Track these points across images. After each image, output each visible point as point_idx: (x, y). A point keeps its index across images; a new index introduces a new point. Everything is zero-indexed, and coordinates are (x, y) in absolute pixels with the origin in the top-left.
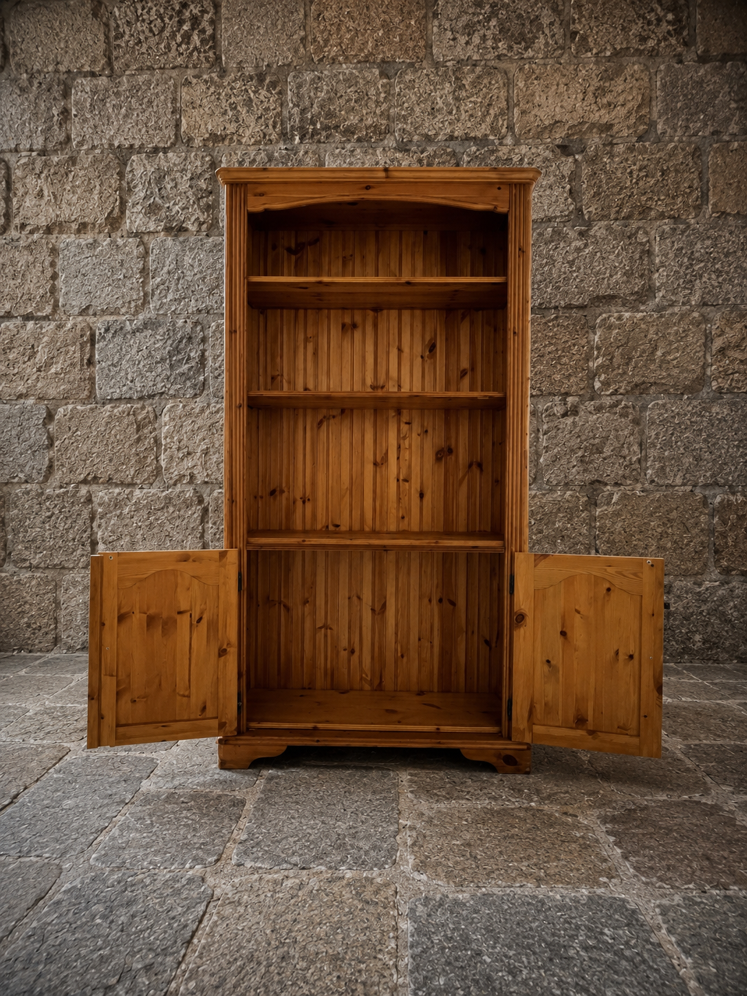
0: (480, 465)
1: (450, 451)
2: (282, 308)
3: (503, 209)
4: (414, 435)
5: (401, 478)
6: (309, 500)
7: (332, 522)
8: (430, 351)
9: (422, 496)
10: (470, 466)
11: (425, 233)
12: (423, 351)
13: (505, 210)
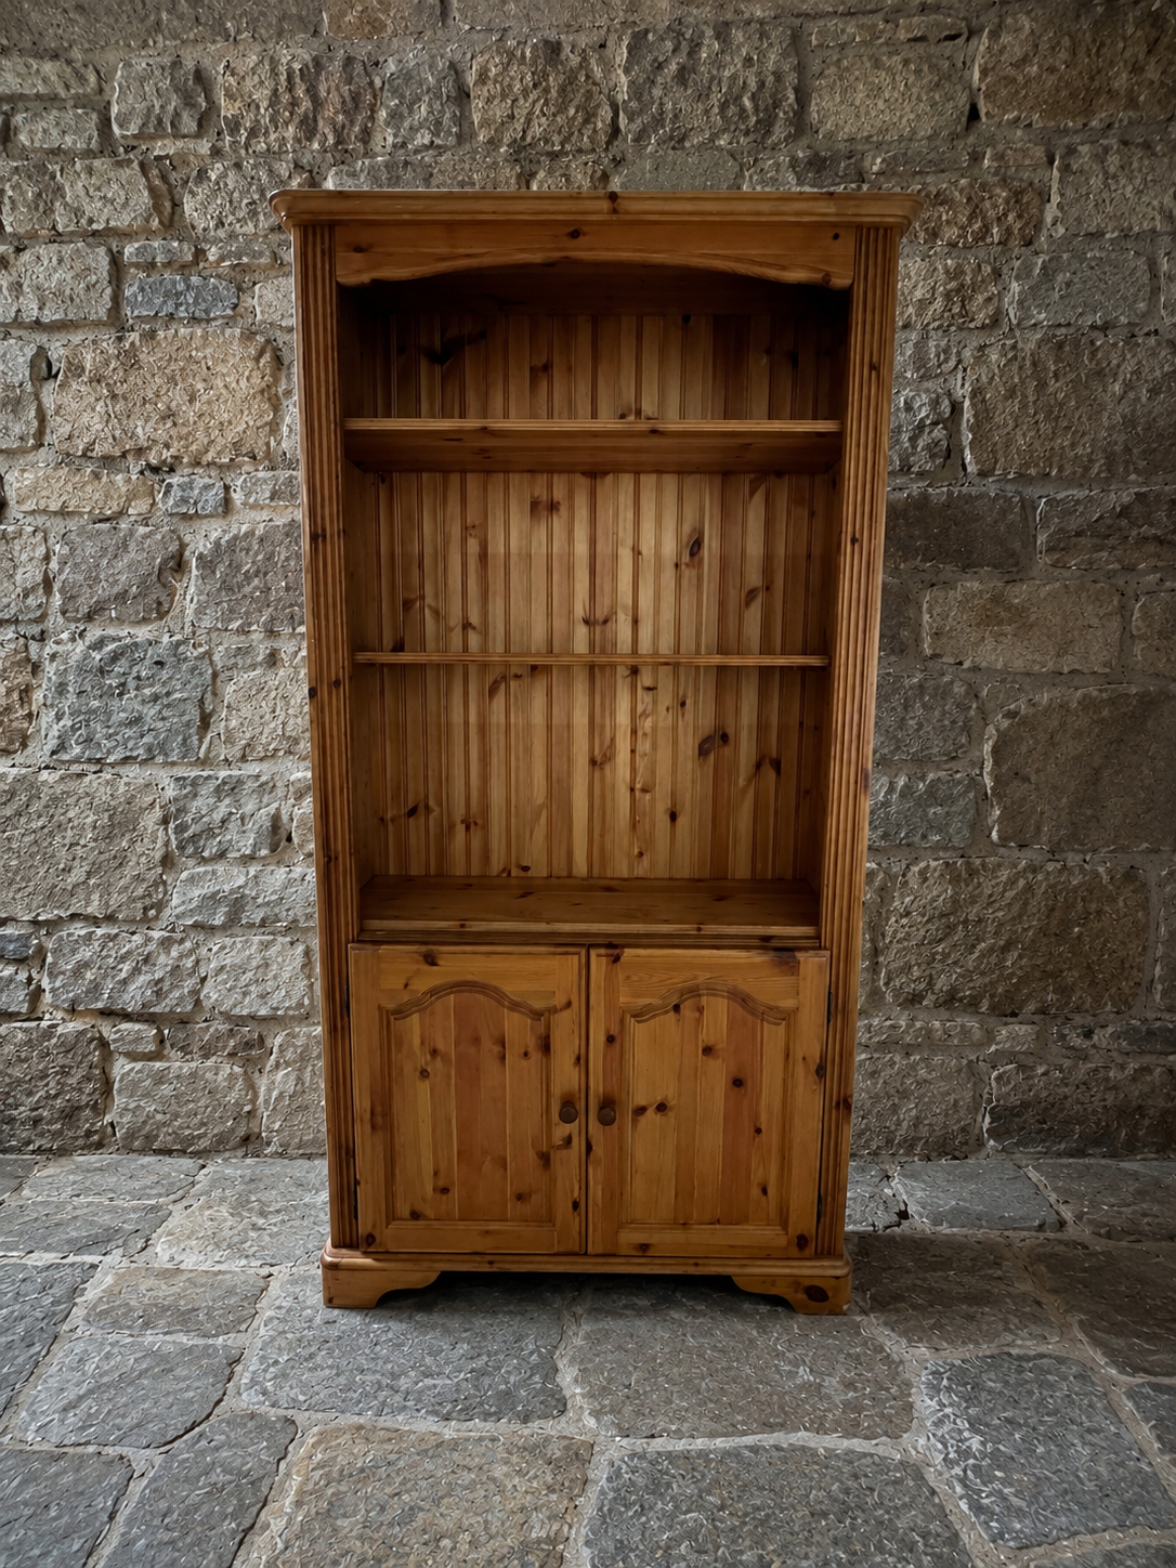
0: (777, 765)
1: (725, 738)
2: (419, 471)
3: (840, 281)
4: (662, 709)
5: (638, 786)
6: (476, 824)
7: (518, 858)
8: (692, 555)
9: (673, 817)
10: (758, 765)
11: (686, 319)
12: (679, 554)
13: (846, 282)
